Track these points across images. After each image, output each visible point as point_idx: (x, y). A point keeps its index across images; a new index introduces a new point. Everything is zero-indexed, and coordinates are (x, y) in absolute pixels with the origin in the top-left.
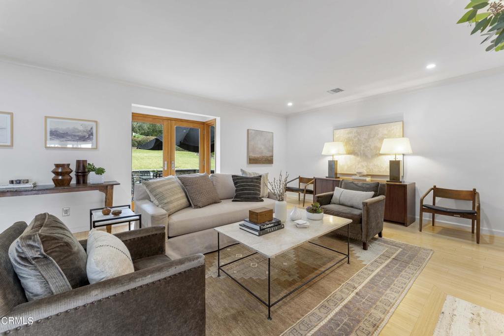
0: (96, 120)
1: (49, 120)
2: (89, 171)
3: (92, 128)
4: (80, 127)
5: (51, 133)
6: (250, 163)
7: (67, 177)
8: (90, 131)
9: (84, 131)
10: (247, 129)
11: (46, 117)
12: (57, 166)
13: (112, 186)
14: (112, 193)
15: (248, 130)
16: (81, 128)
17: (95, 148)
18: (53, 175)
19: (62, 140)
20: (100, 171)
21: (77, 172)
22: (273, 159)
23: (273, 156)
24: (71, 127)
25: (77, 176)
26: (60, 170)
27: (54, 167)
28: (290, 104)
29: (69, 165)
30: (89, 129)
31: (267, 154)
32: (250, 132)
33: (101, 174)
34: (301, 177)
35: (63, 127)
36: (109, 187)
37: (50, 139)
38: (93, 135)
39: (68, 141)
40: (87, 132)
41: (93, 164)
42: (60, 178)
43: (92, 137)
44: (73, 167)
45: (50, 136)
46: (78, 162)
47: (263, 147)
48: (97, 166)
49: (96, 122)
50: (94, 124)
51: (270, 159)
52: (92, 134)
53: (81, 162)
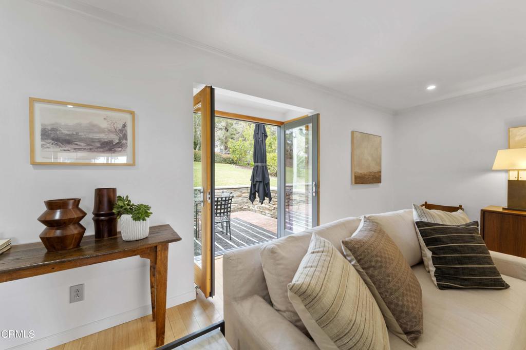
0: (133, 109)
1: (38, 106)
2: (120, 214)
3: (124, 126)
4: (103, 122)
5: (42, 135)
6: (356, 183)
7: (73, 230)
8: (121, 131)
9: (110, 131)
10: (352, 130)
11: (32, 101)
12: (52, 205)
13: (165, 245)
14: (166, 258)
15: (353, 133)
16: (104, 125)
17: (132, 164)
18: (43, 227)
19: (67, 148)
20: (141, 213)
21: (97, 214)
22: (381, 176)
23: (380, 172)
24: (85, 122)
25: (97, 222)
26: (57, 216)
27: (44, 209)
28: (431, 88)
29: (77, 202)
30: (120, 126)
31: (374, 169)
32: (356, 135)
33: (144, 220)
34: (428, 203)
35: (68, 120)
36: (159, 249)
37: (42, 146)
38: (126, 139)
39: (79, 149)
40: (116, 132)
41: (127, 197)
42: (58, 233)
43: (124, 141)
44: (88, 205)
45: (42, 139)
46: (99, 193)
47: (370, 159)
48: (135, 201)
49: (132, 113)
50: (128, 117)
51: (377, 176)
52: (125, 137)
53: (105, 193)
